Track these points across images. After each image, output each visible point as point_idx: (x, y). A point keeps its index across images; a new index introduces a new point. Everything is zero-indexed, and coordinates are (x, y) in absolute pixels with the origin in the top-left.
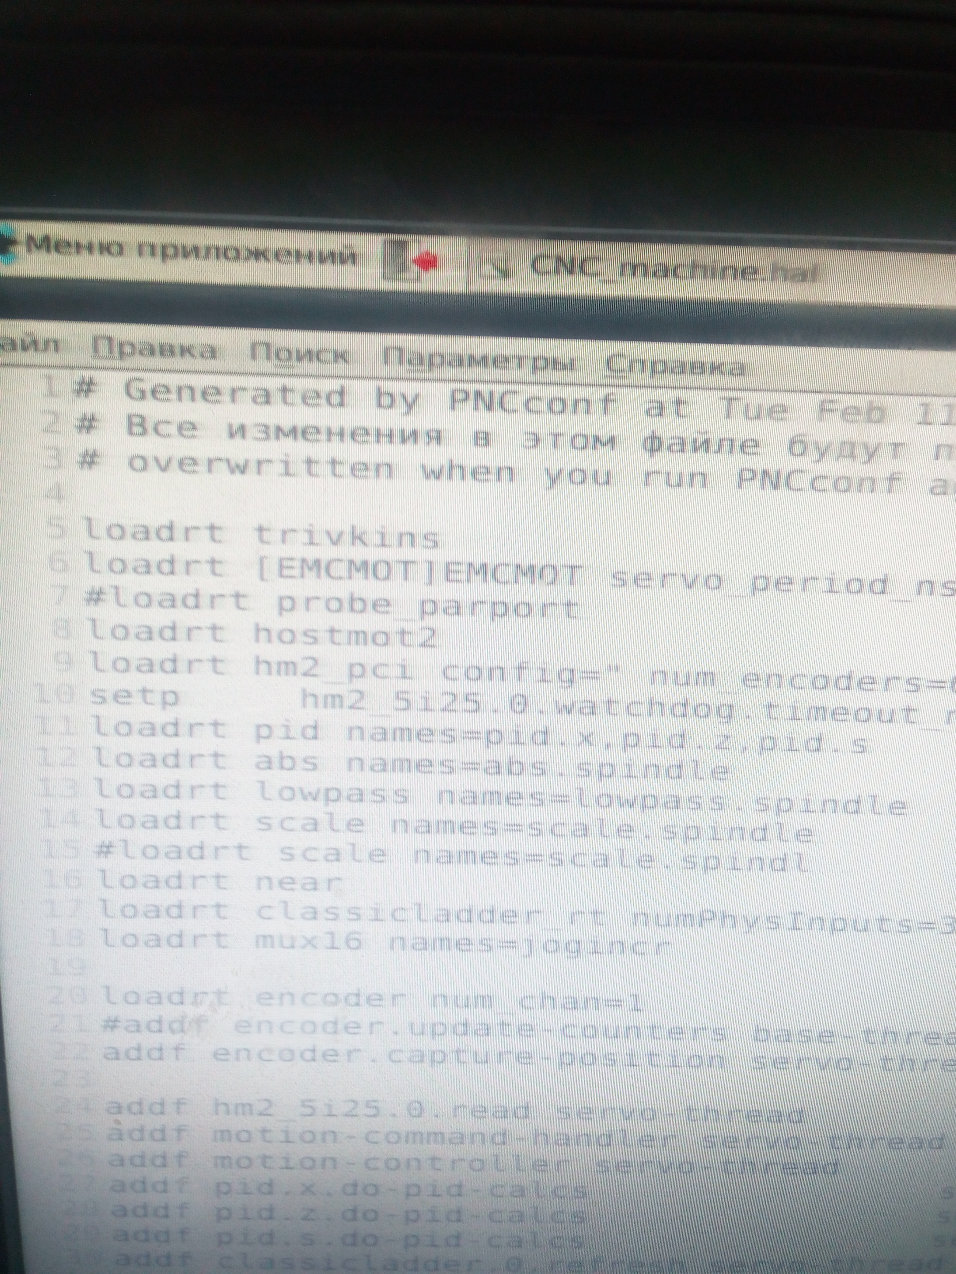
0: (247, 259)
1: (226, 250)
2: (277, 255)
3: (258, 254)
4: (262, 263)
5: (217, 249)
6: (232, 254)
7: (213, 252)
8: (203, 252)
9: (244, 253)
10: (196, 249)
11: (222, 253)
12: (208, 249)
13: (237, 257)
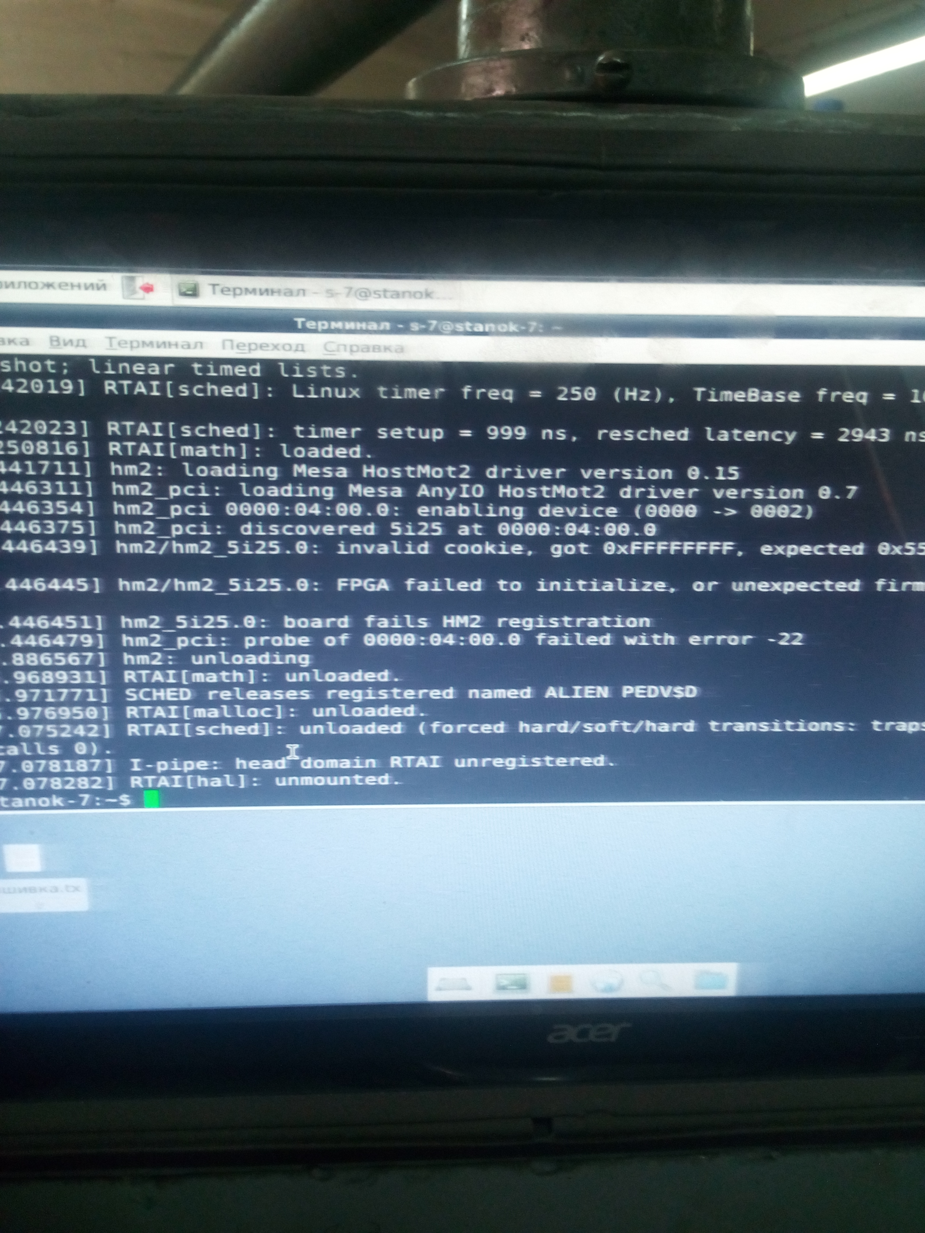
0: (42, 288)
1: (30, 284)
2: (60, 286)
3: (49, 285)
4: (51, 289)
5: (25, 283)
6: (33, 285)
7: (23, 285)
8: (16, 285)
9: (40, 285)
10: (12, 284)
11: (28, 285)
12: (20, 283)
13: (37, 287)
